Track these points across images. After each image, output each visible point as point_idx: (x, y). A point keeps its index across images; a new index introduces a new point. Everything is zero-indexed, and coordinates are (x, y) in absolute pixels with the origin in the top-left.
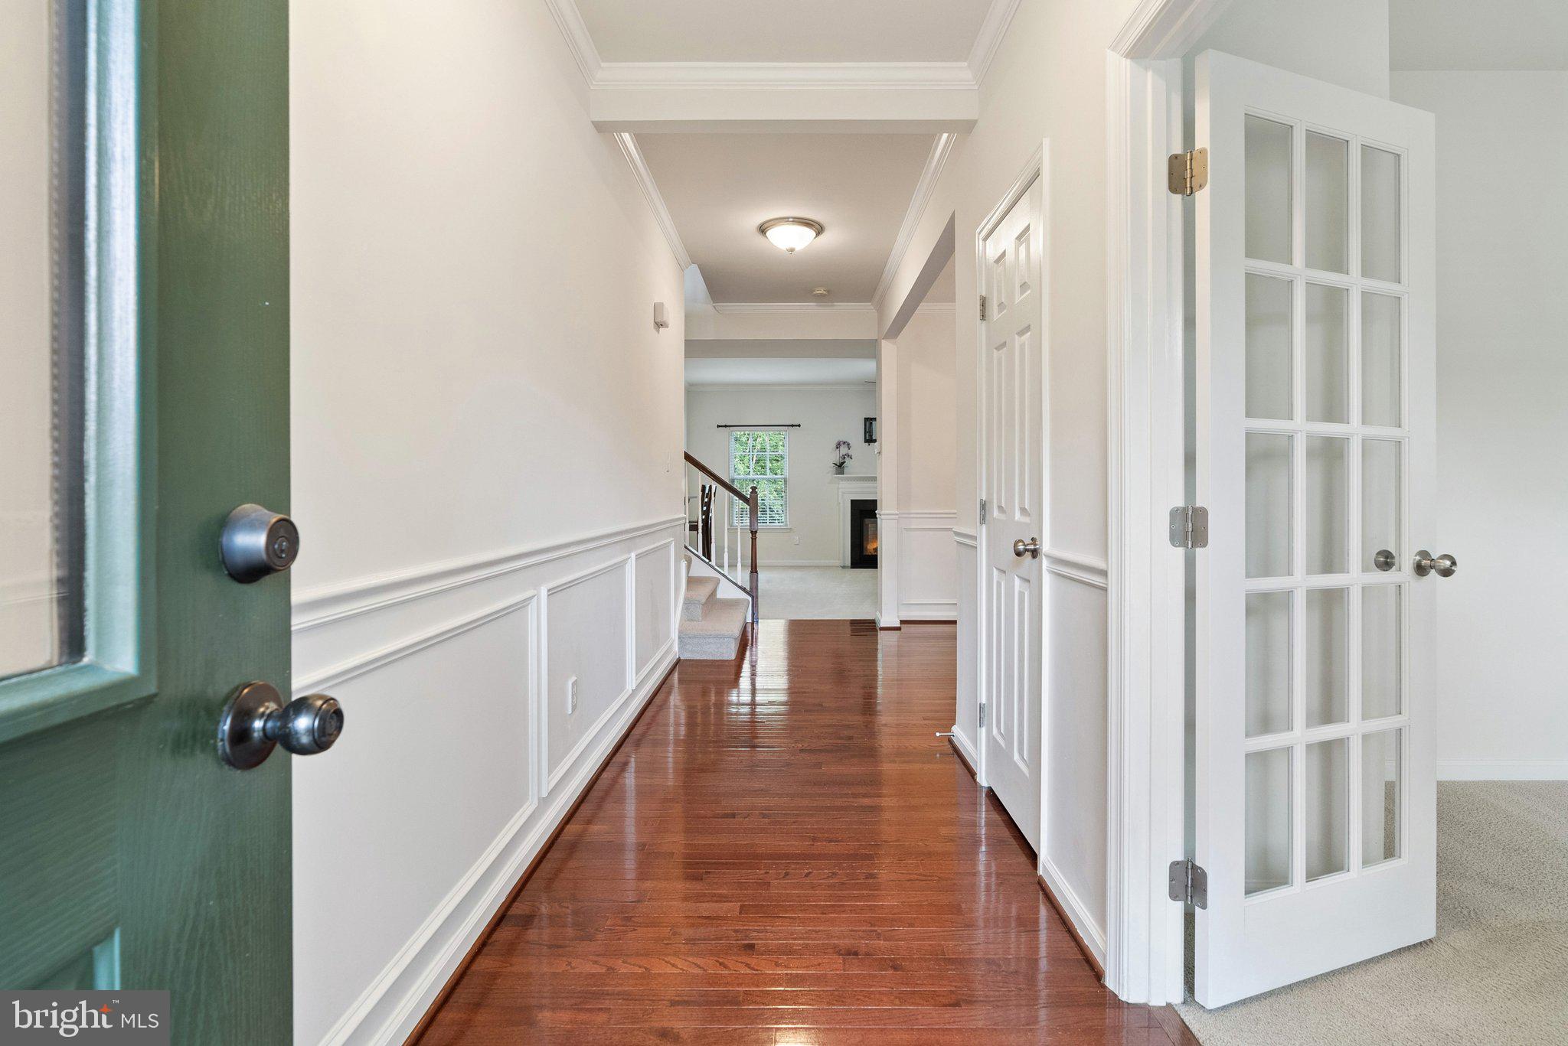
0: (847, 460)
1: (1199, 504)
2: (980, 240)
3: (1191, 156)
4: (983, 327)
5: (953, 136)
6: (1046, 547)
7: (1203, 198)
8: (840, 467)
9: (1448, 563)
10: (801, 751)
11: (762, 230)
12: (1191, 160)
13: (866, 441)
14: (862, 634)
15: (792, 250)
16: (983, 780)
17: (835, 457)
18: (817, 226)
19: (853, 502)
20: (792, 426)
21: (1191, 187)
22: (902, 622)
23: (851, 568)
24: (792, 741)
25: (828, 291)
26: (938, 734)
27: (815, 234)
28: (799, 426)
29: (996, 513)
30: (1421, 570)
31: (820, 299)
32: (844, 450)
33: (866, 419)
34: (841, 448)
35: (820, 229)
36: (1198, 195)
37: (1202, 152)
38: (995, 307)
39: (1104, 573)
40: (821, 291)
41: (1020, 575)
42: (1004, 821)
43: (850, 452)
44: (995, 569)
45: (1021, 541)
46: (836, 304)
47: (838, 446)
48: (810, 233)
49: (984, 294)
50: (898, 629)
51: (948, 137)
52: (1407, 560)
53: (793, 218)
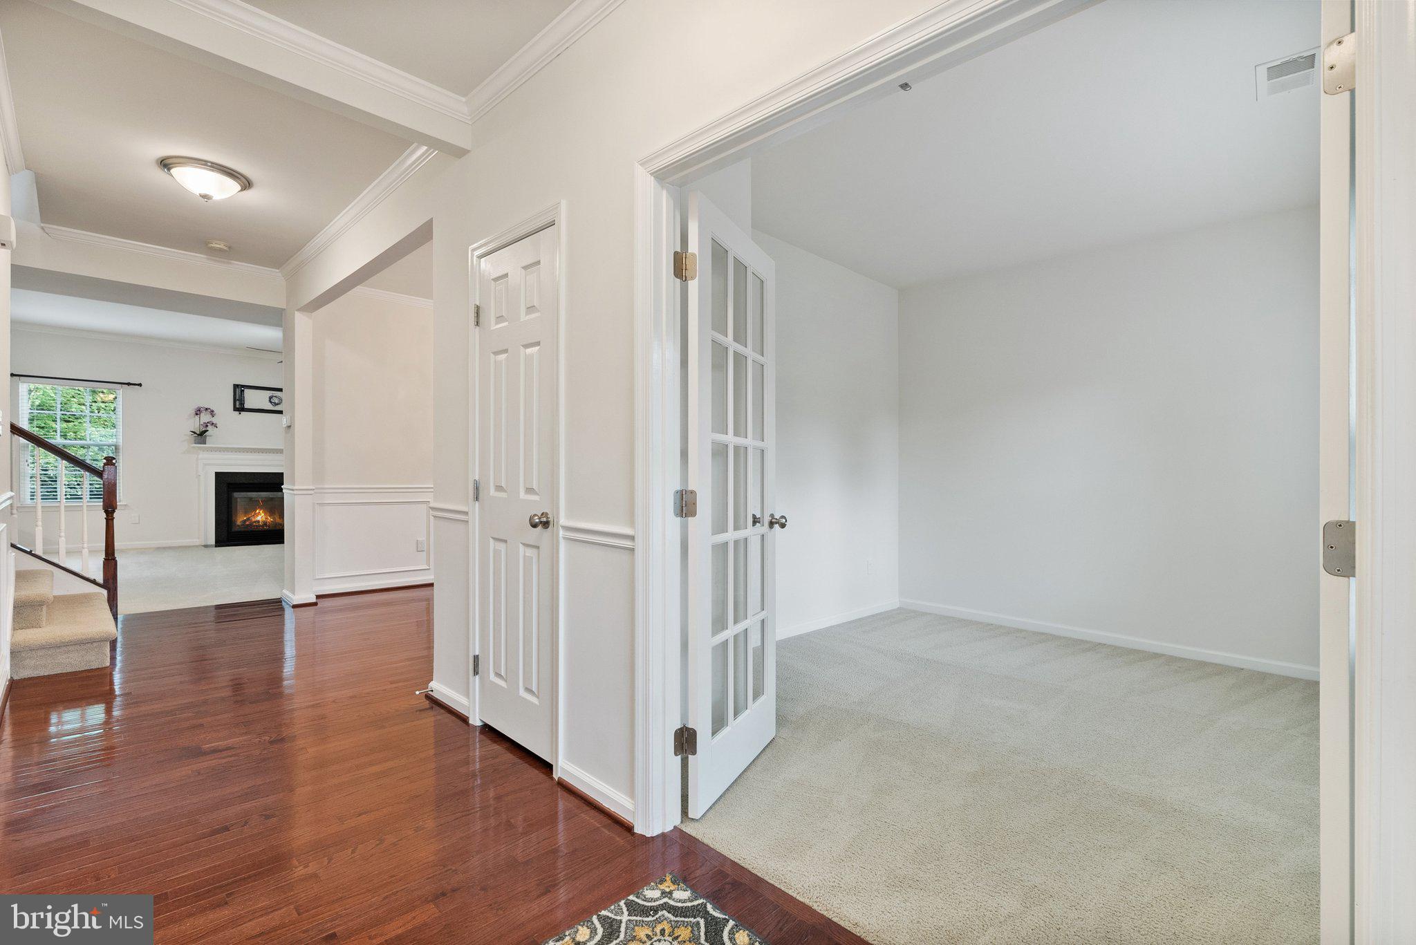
0: (210, 428)
1: (690, 488)
2: (475, 258)
3: (686, 255)
4: (475, 333)
5: (433, 152)
6: (563, 520)
7: (693, 285)
8: (201, 436)
9: (784, 520)
10: (271, 743)
11: (165, 164)
12: (686, 258)
13: (235, 409)
14: (273, 614)
15: (204, 196)
16: (475, 721)
17: (195, 424)
18: (244, 180)
19: (218, 475)
20: (129, 384)
21: (686, 277)
22: (318, 597)
23: (216, 546)
24: (255, 736)
25: (230, 248)
26: (417, 693)
27: (239, 188)
28: (140, 385)
29: (492, 492)
30: (771, 524)
31: (213, 253)
32: (205, 418)
33: (236, 386)
34: (202, 415)
35: (247, 184)
36: (690, 282)
37: (693, 255)
38: (493, 320)
39: (632, 538)
40: (221, 246)
41: (523, 542)
42: (507, 749)
43: (214, 420)
44: (491, 540)
45: (535, 515)
46: (232, 262)
47: (198, 412)
48: (233, 186)
49: (478, 304)
50: (315, 604)
51: (427, 151)
52: (767, 519)
53: (212, 163)
